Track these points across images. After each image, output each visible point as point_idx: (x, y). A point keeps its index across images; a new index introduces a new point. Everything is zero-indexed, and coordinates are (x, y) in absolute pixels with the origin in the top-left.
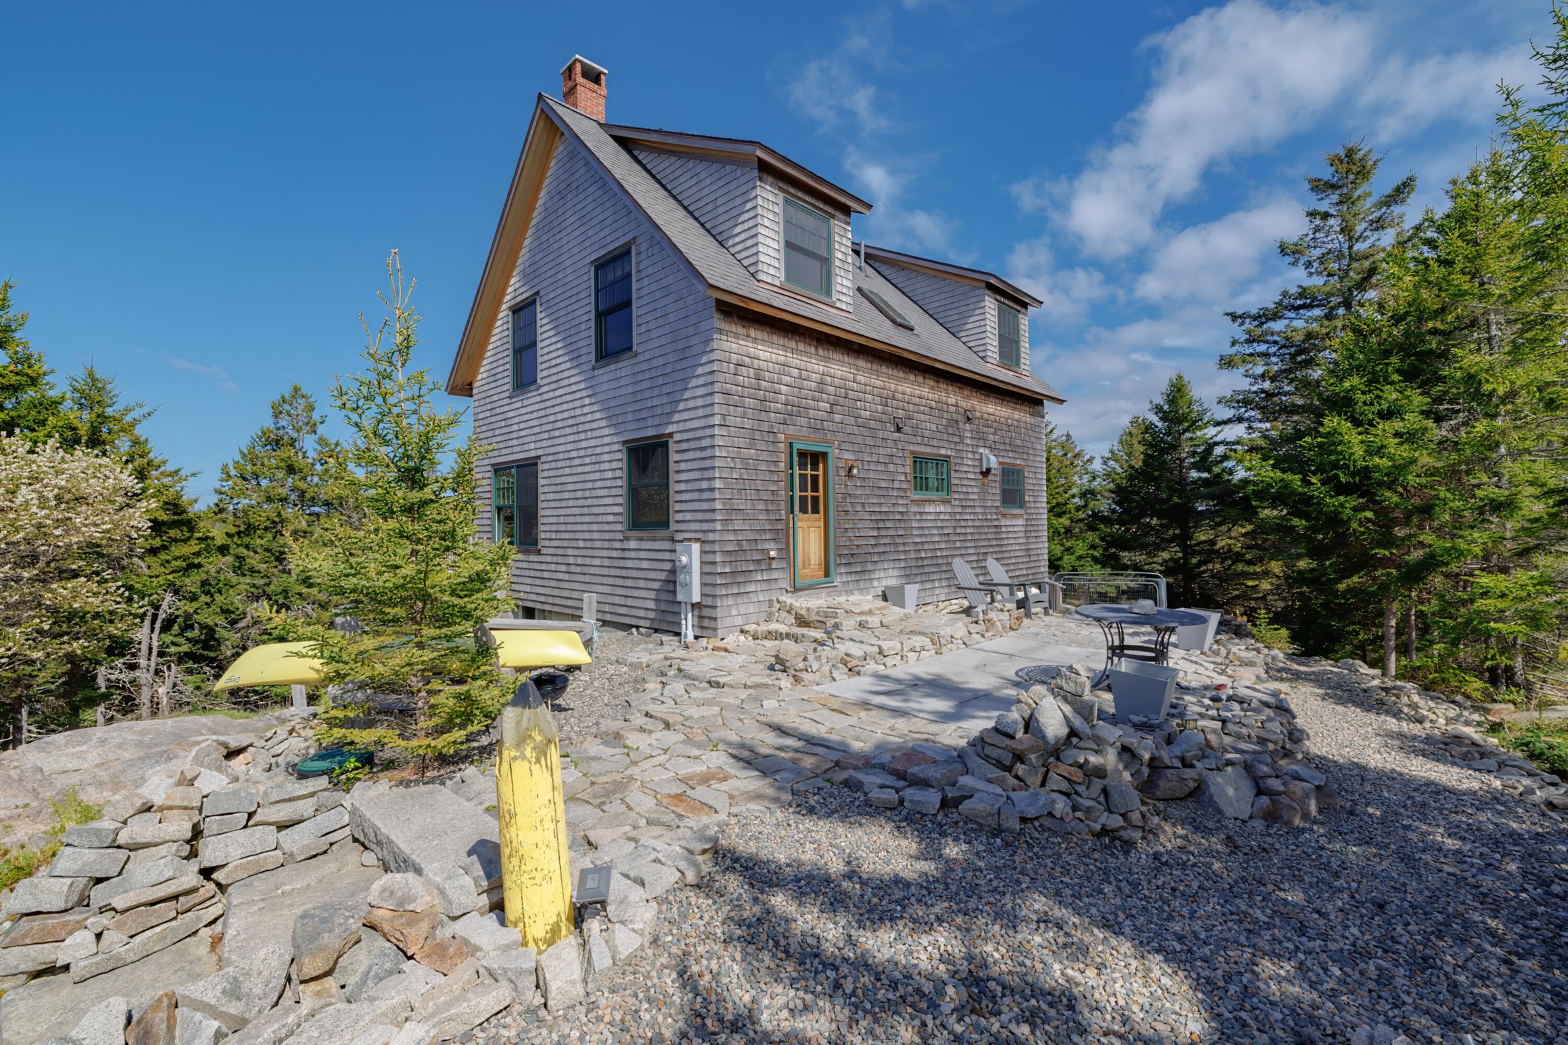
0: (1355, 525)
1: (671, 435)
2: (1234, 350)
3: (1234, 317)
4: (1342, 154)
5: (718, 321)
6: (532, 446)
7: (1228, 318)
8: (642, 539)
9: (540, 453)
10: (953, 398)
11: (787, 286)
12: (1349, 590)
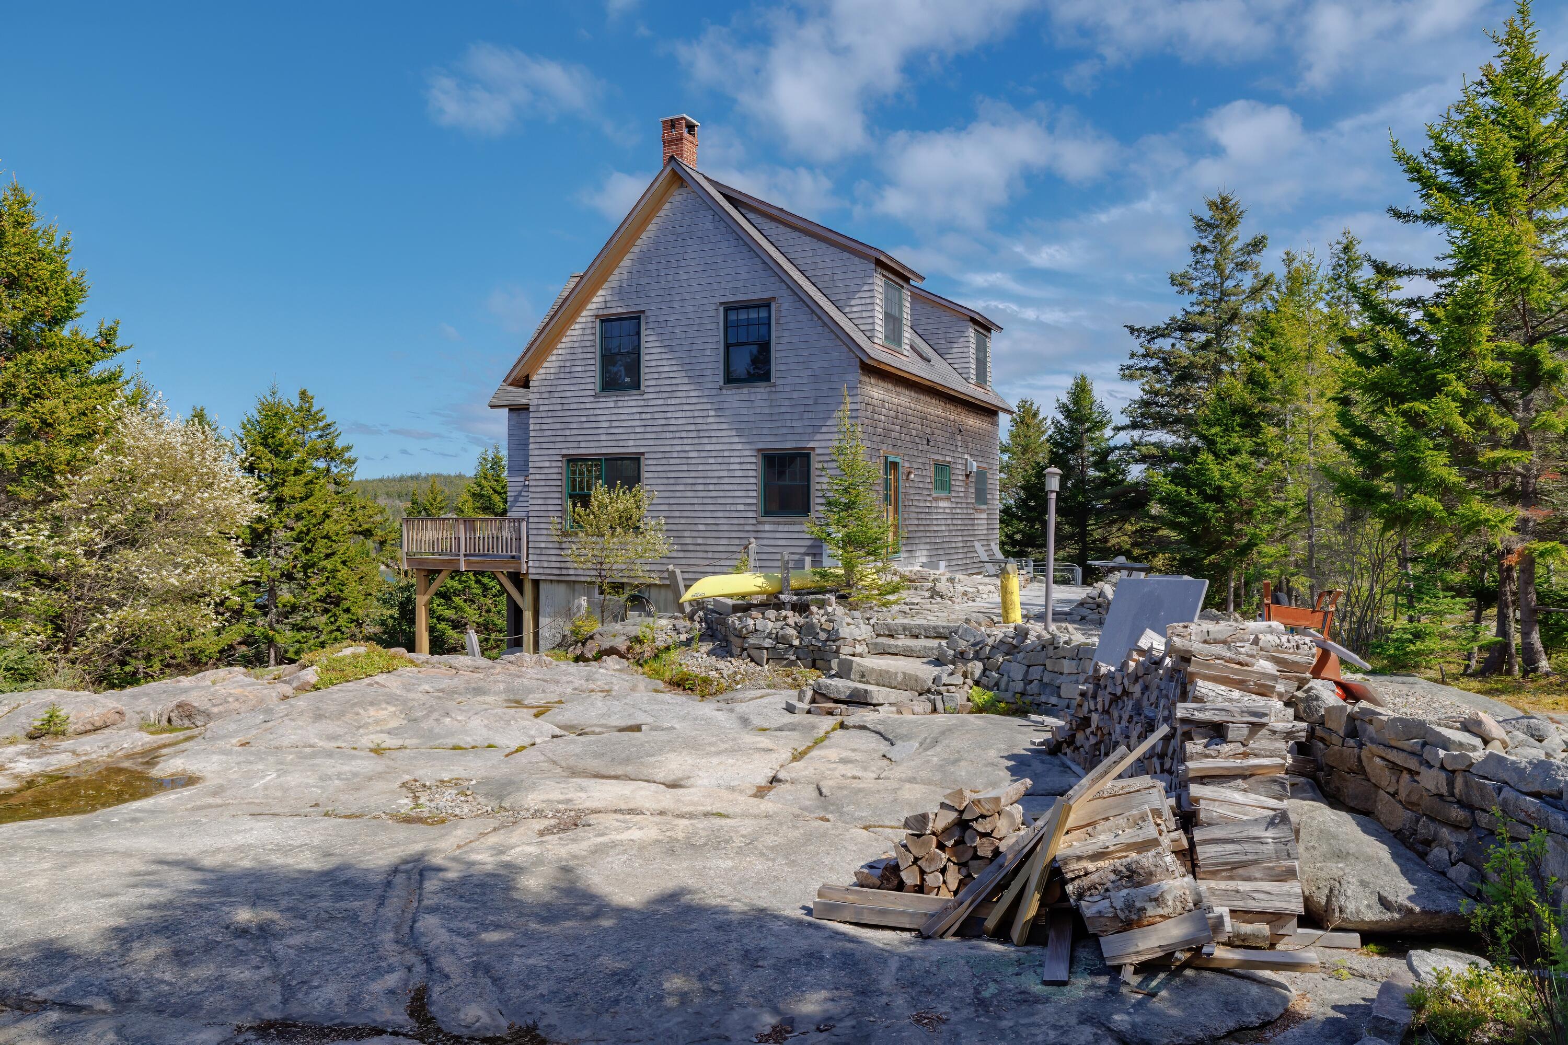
0: (1213, 521)
1: (813, 449)
2: (1131, 362)
3: (1132, 330)
4: (1219, 201)
5: (858, 374)
6: (631, 443)
7: (1127, 331)
8: (778, 523)
9: (642, 450)
10: (954, 415)
11: (886, 344)
12: (1210, 563)
